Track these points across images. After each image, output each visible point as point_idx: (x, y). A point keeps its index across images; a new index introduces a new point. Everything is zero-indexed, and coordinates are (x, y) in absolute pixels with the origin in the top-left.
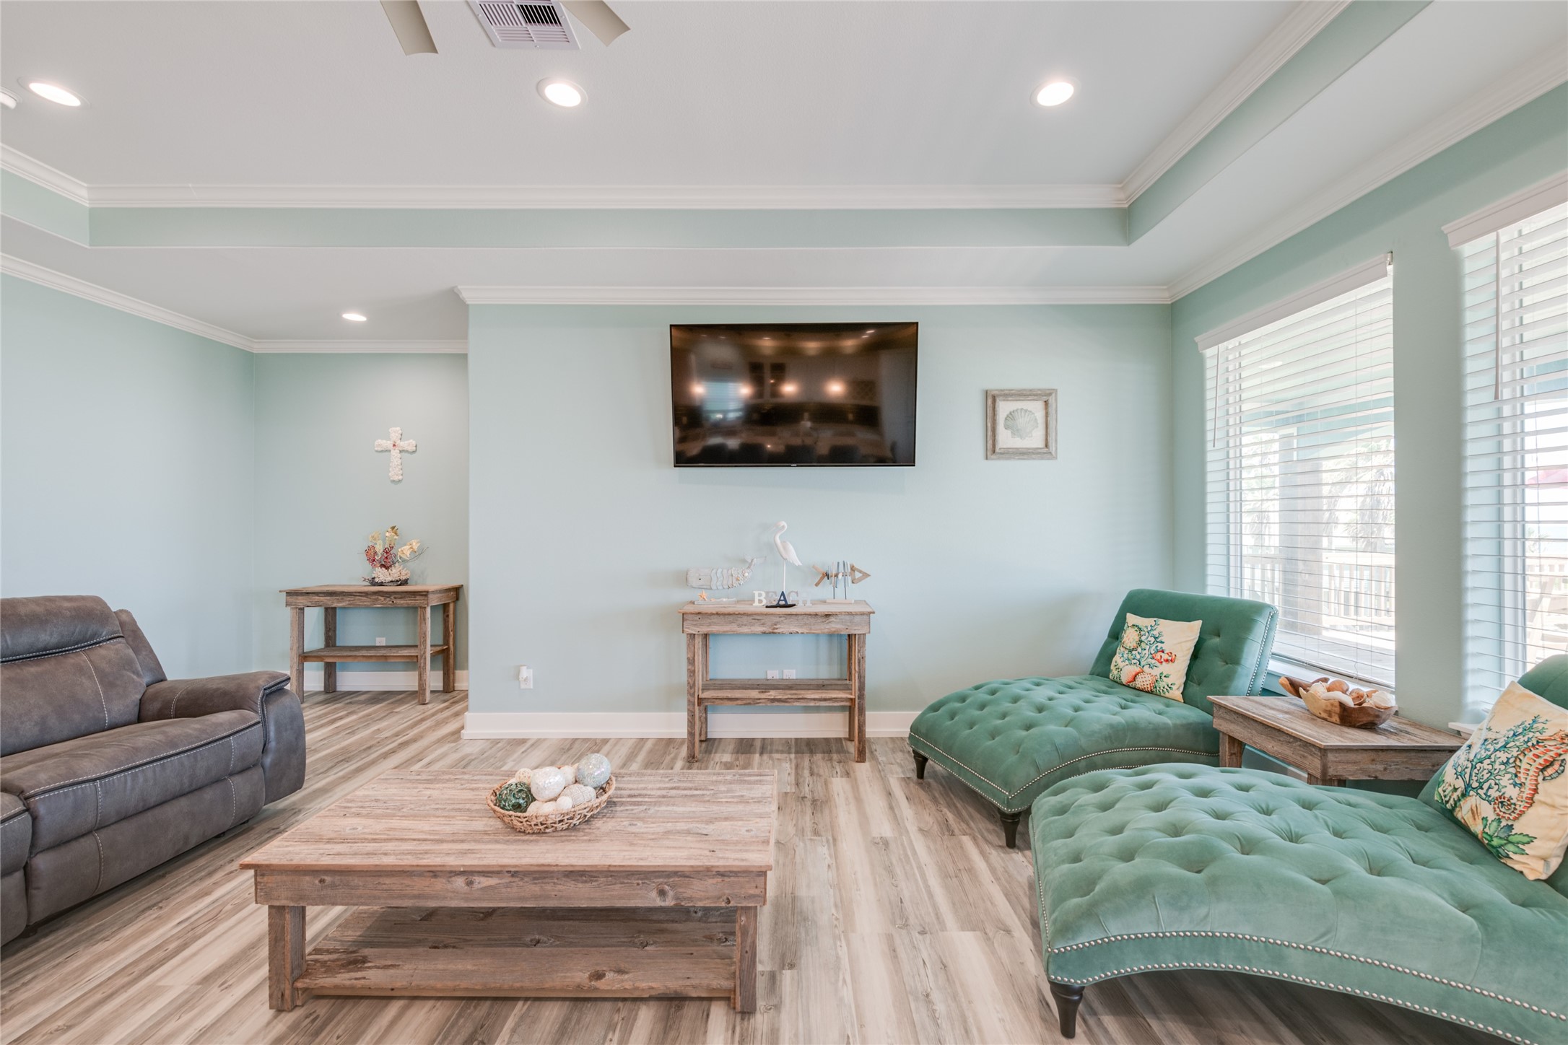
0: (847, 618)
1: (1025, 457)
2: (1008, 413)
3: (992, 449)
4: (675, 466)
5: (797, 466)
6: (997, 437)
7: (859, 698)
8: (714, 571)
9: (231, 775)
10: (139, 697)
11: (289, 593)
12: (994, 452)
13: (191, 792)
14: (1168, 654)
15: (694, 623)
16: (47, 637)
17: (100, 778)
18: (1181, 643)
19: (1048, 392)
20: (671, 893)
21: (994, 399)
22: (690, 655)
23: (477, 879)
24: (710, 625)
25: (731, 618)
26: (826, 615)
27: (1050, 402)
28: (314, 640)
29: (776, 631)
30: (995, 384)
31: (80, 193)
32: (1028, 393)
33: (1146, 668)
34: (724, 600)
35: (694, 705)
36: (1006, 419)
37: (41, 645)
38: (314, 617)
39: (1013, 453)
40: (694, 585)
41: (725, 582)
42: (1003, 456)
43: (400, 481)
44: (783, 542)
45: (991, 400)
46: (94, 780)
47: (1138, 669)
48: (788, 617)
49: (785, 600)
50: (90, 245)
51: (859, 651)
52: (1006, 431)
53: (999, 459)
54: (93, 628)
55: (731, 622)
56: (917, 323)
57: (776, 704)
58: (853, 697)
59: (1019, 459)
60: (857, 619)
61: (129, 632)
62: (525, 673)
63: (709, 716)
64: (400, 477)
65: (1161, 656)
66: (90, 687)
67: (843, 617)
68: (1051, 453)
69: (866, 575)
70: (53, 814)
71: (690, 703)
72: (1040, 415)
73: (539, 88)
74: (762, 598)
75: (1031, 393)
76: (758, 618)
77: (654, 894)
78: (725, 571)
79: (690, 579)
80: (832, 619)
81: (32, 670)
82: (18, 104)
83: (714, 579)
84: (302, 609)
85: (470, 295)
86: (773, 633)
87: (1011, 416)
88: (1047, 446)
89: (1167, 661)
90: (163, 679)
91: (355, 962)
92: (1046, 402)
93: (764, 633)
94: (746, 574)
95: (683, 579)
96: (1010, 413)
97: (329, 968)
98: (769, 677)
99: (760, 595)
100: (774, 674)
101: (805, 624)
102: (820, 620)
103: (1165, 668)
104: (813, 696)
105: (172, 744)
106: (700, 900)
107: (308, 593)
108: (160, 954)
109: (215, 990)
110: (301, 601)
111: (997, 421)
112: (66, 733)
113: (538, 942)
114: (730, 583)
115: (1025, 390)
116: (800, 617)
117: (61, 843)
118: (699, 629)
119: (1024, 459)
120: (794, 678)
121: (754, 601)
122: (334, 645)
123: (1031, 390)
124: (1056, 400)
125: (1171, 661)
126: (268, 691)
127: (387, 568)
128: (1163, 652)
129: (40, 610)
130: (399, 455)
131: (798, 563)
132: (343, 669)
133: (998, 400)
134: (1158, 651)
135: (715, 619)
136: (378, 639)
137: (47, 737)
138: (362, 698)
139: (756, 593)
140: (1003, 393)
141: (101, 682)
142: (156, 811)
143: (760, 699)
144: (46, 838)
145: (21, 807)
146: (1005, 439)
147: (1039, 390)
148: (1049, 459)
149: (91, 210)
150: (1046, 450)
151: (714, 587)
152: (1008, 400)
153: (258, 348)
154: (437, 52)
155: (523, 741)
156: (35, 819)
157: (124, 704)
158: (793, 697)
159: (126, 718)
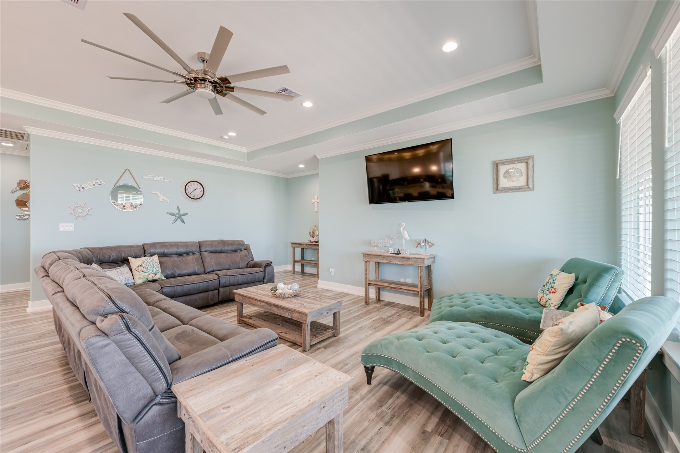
0: (415, 259)
1: (515, 191)
2: (505, 170)
3: (497, 188)
4: (369, 204)
5: (408, 202)
6: (499, 183)
7: (420, 291)
8: (379, 241)
9: (256, 282)
10: (247, 263)
11: (292, 244)
12: (497, 189)
13: (248, 283)
14: (554, 289)
15: (366, 257)
16: (233, 248)
17: (230, 276)
18: (562, 284)
19: (528, 158)
20: (290, 315)
21: (497, 165)
22: (366, 268)
23: (261, 303)
24: (371, 258)
25: (377, 257)
26: (408, 258)
27: (528, 162)
28: (298, 257)
29: (391, 262)
30: (498, 158)
31: (245, 150)
32: (516, 160)
33: (545, 295)
34: (383, 251)
35: (367, 285)
36: (504, 173)
37: (232, 250)
38: (298, 251)
39: (508, 189)
40: (373, 245)
41: (383, 245)
42: (503, 191)
43: (317, 212)
44: (403, 230)
45: (496, 165)
46: (229, 276)
47: (542, 296)
48: (395, 258)
49: (399, 252)
50: (247, 161)
51: (420, 273)
52: (505, 179)
53: (501, 192)
54: (241, 247)
55: (377, 258)
56: (451, 139)
57: (393, 289)
58: (418, 290)
59: (511, 192)
60: (419, 260)
61: (248, 248)
62: (331, 270)
63: (381, 292)
64: (317, 211)
65: (551, 290)
66: (238, 259)
67: (414, 259)
68: (529, 188)
69: (433, 244)
70: (223, 281)
71: (366, 284)
72: (524, 170)
73: (302, 104)
74: (392, 251)
75: (518, 159)
76: (385, 257)
77: (287, 314)
78: (383, 240)
79: (371, 243)
80: (410, 260)
81: (229, 255)
82: (229, 137)
83: (379, 243)
84: (294, 248)
85: (319, 157)
86: (390, 263)
87: (507, 172)
88: (527, 184)
89: (553, 292)
90: (253, 260)
91: (250, 318)
92: (527, 163)
93: (387, 263)
94: (390, 242)
95: (369, 243)
96: (507, 171)
97: (246, 317)
98: (401, 281)
99: (391, 249)
100: (402, 280)
101: (401, 261)
102: (406, 260)
103: (551, 296)
104: (404, 288)
105: (244, 272)
106: (295, 318)
107: (295, 244)
108: (232, 311)
109: (234, 318)
110: (294, 246)
111: (499, 175)
112: (233, 268)
113: (279, 325)
114: (385, 245)
115: (514, 158)
116: (399, 258)
117: (223, 287)
118: (367, 260)
119: (515, 192)
120: (410, 283)
121: (389, 252)
122: (303, 259)
123: (518, 158)
124: (533, 161)
125: (555, 292)
126: (266, 265)
127: (313, 238)
128: (553, 288)
129: (232, 242)
130: (317, 204)
131: (408, 238)
132: (306, 266)
133: (499, 165)
134: (551, 287)
135: (372, 256)
136: (313, 258)
137: (230, 268)
138: (307, 275)
139: (390, 249)
140: (502, 161)
141: (241, 259)
142: (241, 285)
143: (387, 286)
144: (221, 285)
145: (218, 278)
146: (504, 183)
147: (523, 157)
148: (529, 191)
149: (247, 153)
150: (527, 188)
151: (379, 246)
152: (505, 165)
153: (289, 177)
154: (266, 113)
155: (331, 290)
156: (220, 281)
157: (244, 264)
158: (398, 287)
159: (244, 267)
